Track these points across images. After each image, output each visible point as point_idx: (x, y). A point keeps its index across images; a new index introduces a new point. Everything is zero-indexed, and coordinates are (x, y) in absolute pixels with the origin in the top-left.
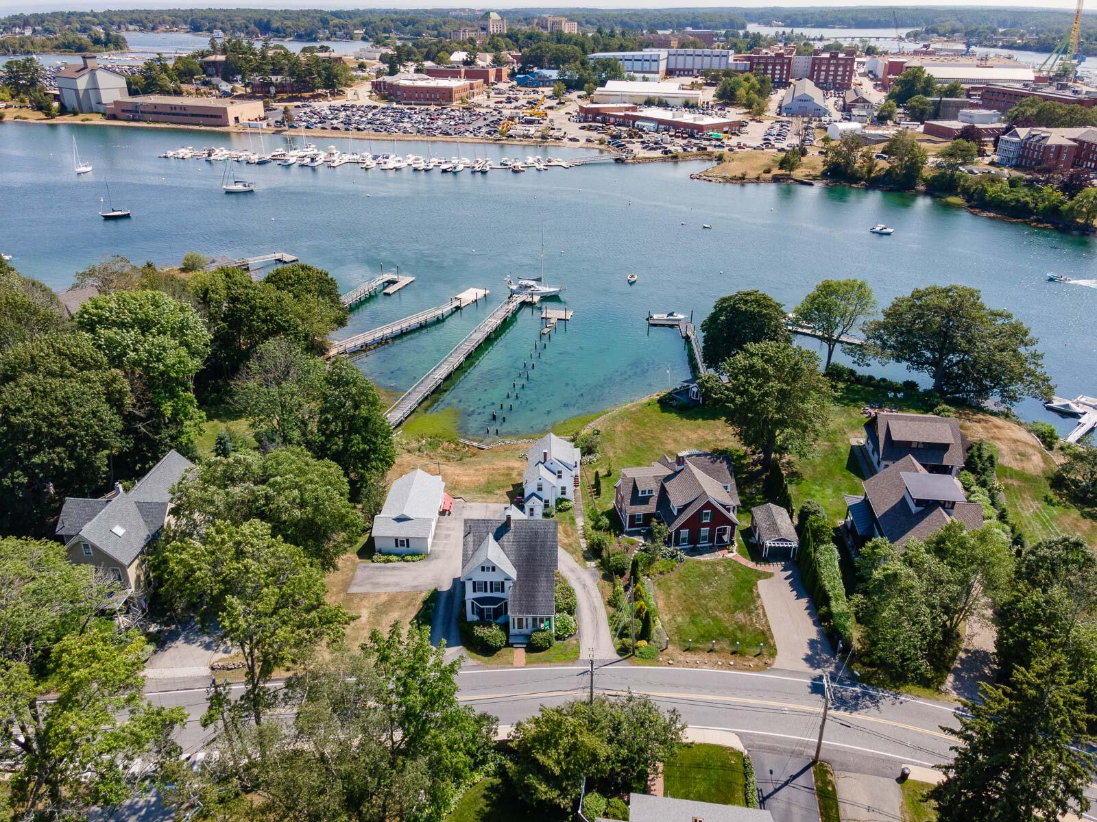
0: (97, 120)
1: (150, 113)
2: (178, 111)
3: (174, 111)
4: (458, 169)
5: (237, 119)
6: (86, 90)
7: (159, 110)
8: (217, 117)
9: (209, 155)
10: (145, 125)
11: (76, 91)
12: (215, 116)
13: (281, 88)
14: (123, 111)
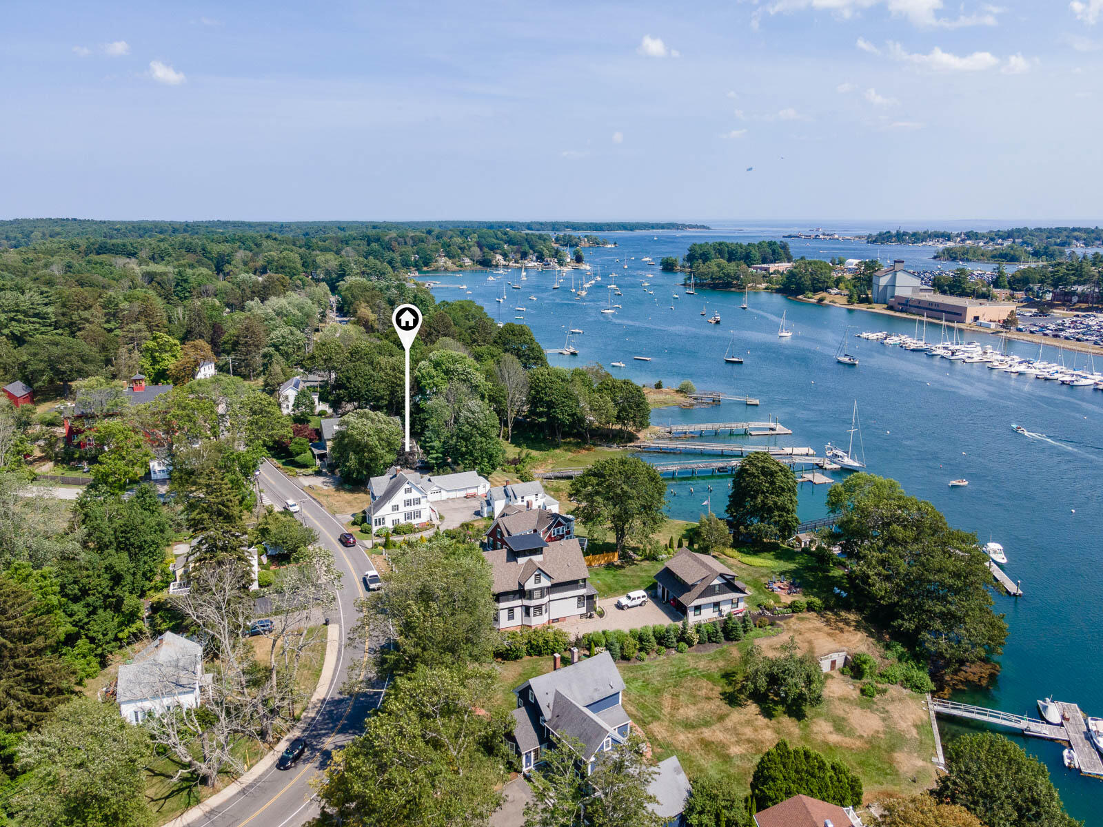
0: (879, 309)
1: (915, 307)
2: (933, 307)
3: (930, 307)
4: (1076, 383)
5: (976, 318)
6: (886, 287)
7: (921, 305)
8: (957, 314)
9: (886, 338)
10: (904, 315)
11: (879, 286)
12: (958, 314)
13: (1083, 298)
14: (899, 304)
